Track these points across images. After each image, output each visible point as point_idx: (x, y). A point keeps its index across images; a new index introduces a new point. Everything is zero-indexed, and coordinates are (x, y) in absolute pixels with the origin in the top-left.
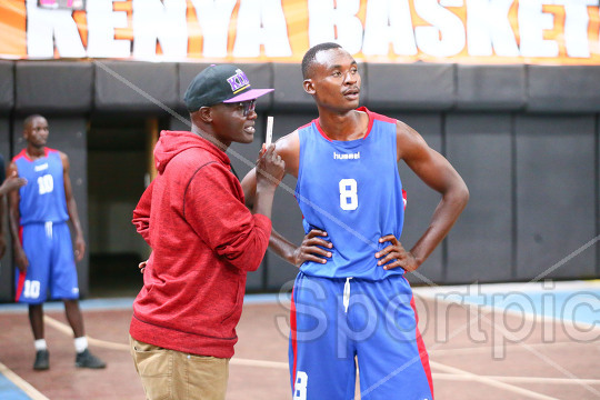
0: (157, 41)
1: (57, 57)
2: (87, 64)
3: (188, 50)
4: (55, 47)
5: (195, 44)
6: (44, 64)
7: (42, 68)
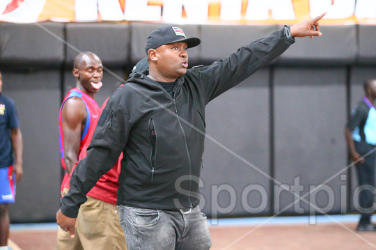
0: (183, 7)
1: (99, 20)
2: (125, 25)
3: (209, 14)
4: (98, 12)
5: (214, 10)
6: (90, 26)
7: (88, 29)
